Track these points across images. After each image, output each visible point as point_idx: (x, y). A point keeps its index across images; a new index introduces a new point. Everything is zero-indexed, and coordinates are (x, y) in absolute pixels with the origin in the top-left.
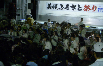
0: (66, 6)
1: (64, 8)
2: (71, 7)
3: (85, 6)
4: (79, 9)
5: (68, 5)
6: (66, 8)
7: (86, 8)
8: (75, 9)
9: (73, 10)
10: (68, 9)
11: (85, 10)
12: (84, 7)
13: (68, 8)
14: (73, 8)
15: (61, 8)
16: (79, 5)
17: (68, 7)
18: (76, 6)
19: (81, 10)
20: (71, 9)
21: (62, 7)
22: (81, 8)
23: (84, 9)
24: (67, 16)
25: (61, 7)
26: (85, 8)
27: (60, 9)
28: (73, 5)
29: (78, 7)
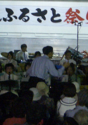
0: (21, 13)
1: (16, 17)
2: (34, 14)
3: (70, 11)
4: (55, 19)
5: (25, 11)
6: (20, 18)
7: (70, 17)
8: (44, 19)
9: (39, 21)
10: (26, 21)
11: (68, 20)
12: (67, 13)
13: (26, 18)
14: (40, 18)
15: (8, 19)
16: (53, 10)
17: (27, 15)
18: (45, 12)
19: (60, 21)
20: (33, 19)
21: (11, 16)
22: (59, 15)
23: (66, 18)
24: (23, 36)
25: (9, 16)
26: (68, 15)
27: (5, 20)
28: (38, 10)
29: (52, 15)
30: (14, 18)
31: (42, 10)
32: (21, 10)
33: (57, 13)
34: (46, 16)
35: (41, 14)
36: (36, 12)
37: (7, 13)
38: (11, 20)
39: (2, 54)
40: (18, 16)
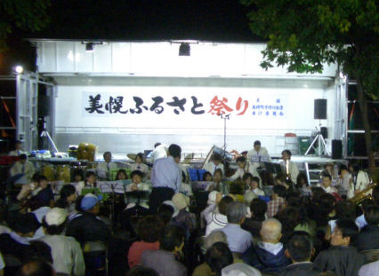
0: (153, 102)
1: (146, 108)
2: (170, 104)
3: (215, 100)
4: (197, 110)
5: (158, 100)
6: (152, 109)
7: (216, 107)
8: (183, 109)
9: (176, 112)
10: (159, 112)
11: (213, 111)
12: (211, 103)
13: (160, 109)
14: (178, 108)
15: (137, 110)
16: (194, 99)
17: (160, 105)
18: (184, 101)
19: (202, 112)
20: (169, 110)
21: (141, 107)
22: (201, 105)
23: (210, 108)
24: (156, 132)
25: (137, 106)
26: (213, 105)
27: (132, 111)
28: (175, 98)
29: (192, 105)
30: (143, 109)
31: (180, 99)
32: (153, 99)
33: (198, 103)
34: (184, 106)
35: (178, 103)
36: (173, 101)
37: (135, 103)
38: (140, 111)
39: (129, 156)
40: (149, 107)
